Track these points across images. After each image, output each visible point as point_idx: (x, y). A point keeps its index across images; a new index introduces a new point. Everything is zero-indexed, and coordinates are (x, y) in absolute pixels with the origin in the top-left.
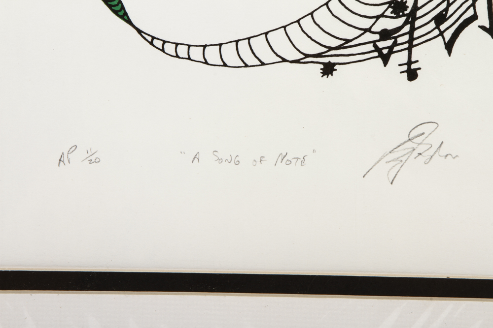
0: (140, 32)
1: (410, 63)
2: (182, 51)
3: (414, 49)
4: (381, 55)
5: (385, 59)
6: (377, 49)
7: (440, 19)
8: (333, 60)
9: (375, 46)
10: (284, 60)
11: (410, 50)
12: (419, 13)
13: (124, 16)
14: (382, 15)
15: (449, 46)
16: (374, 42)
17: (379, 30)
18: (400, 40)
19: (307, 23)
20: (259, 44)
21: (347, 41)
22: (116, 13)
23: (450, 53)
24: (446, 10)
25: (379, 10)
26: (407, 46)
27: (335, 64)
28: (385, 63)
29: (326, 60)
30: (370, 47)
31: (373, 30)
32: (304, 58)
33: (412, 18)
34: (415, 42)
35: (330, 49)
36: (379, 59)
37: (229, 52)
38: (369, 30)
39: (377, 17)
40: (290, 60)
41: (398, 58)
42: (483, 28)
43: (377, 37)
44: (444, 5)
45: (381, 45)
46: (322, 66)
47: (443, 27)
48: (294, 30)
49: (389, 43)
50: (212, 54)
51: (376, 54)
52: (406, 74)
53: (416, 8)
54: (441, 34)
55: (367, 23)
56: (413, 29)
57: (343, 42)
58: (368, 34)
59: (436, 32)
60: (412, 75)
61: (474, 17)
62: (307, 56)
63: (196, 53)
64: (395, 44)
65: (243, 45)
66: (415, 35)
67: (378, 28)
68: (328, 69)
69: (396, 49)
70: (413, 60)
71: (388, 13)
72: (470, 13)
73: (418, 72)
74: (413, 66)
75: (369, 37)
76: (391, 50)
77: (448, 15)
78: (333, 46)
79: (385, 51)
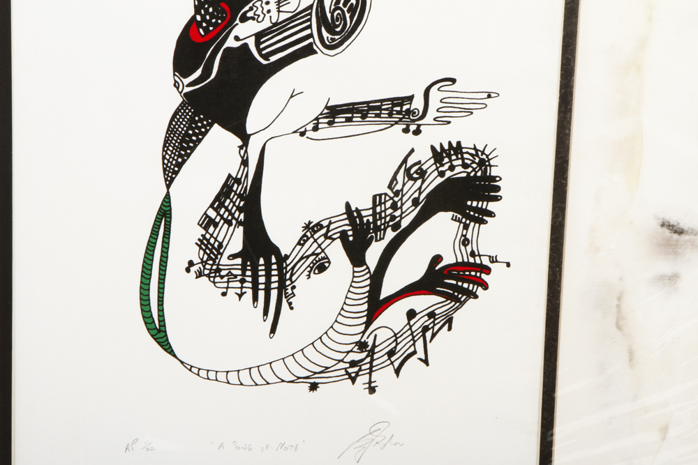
0: (182, 362)
1: (370, 382)
2: (212, 375)
3: (373, 373)
4: (350, 377)
5: (353, 380)
6: (348, 373)
7: (391, 353)
8: (317, 381)
9: (346, 371)
10: (283, 381)
11: (370, 374)
12: (376, 350)
13: (172, 353)
14: (351, 351)
15: (397, 371)
16: (346, 369)
17: (349, 361)
18: (363, 367)
19: (299, 356)
20: (266, 370)
21: (327, 368)
22: (166, 350)
23: (398, 376)
24: (395, 347)
25: (349, 348)
26: (368, 371)
27: (318, 384)
28: (353, 383)
29: (312, 381)
30: (343, 372)
31: (344, 360)
32: (297, 380)
33: (372, 353)
34: (374, 369)
35: (315, 373)
36: (349, 380)
37: (245, 376)
38: (342, 361)
39: (348, 352)
40: (287, 380)
41: (363, 379)
42: (421, 359)
43: (348, 365)
44: (394, 344)
45: (350, 370)
46: (309, 385)
47: (393, 359)
48: (290, 361)
49: (356, 369)
50: (233, 377)
51: (347, 377)
52: (367, 390)
53: (374, 346)
54: (392, 363)
55: (340, 356)
56: (372, 360)
57: (324, 369)
58: (341, 363)
59: (389, 362)
60: (372, 390)
61: (415, 353)
62: (299, 378)
63: (222, 377)
64: (360, 370)
65: (254, 371)
66: (374, 365)
67: (348, 359)
68: (314, 387)
69: (360, 373)
70: (372, 380)
71: (355, 349)
72: (412, 349)
73: (376, 388)
74: (373, 385)
75: (342, 365)
76: (357, 374)
77: (397, 351)
78: (317, 371)
79: (353, 375)
